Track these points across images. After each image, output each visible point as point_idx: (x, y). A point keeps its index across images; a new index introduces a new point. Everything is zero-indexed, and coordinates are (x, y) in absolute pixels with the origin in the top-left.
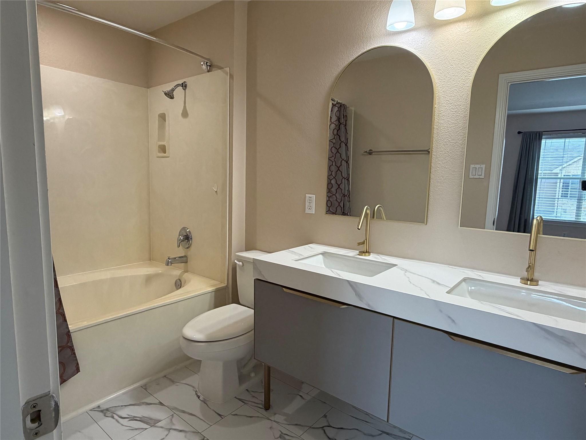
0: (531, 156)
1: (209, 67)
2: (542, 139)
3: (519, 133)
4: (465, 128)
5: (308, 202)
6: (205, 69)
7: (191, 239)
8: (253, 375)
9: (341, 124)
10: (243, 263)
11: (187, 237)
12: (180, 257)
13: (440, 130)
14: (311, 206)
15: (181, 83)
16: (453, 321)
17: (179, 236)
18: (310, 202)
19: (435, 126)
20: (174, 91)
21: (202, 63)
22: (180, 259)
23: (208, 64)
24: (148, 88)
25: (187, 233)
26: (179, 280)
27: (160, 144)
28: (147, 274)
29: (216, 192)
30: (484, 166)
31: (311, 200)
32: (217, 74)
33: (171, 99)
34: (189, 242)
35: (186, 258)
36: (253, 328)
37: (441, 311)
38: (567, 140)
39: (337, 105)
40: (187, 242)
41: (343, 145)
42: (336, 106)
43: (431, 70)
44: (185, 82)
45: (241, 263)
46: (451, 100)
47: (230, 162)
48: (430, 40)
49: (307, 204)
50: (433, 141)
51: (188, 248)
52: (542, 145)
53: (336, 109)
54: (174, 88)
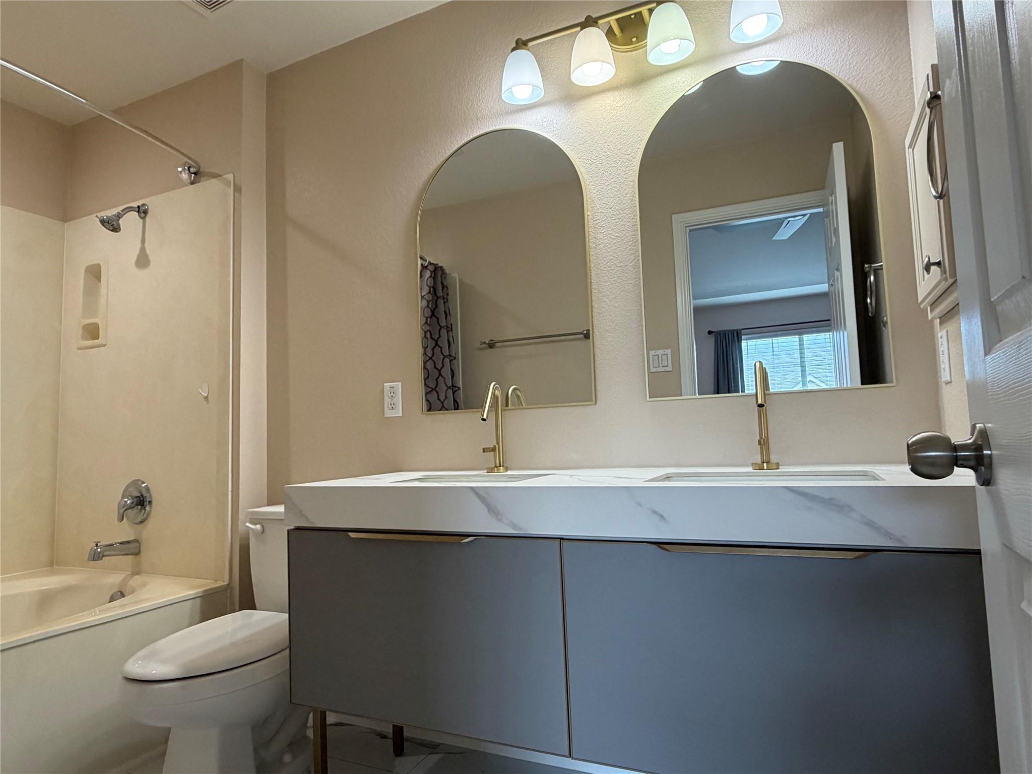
0: (732, 368)
1: (193, 175)
2: (741, 341)
3: (710, 333)
4: (636, 242)
5: (389, 398)
6: (187, 180)
7: (149, 502)
8: (287, 758)
9: (438, 298)
10: (263, 526)
11: (140, 500)
12: (121, 543)
13: (599, 249)
14: (394, 404)
15: (136, 206)
16: (662, 517)
17: (123, 497)
18: (392, 396)
19: (591, 245)
20: (120, 218)
21: (180, 169)
22: (121, 545)
23: (192, 170)
24: (66, 222)
25: (140, 492)
26: (119, 593)
27: (85, 323)
28: (42, 590)
29: (206, 398)
30: (669, 351)
31: (394, 393)
32: (209, 186)
33: (113, 233)
34: (143, 511)
35: (137, 544)
36: (287, 644)
37: (640, 504)
38: (775, 340)
39: (430, 267)
40: (141, 510)
41: (444, 332)
42: (428, 269)
43: (576, 160)
44: (144, 205)
45: (258, 526)
46: (610, 203)
47: (235, 338)
48: (568, 119)
49: (387, 401)
50: (590, 267)
51: (141, 522)
52: (743, 350)
53: (428, 274)
54: (121, 212)
